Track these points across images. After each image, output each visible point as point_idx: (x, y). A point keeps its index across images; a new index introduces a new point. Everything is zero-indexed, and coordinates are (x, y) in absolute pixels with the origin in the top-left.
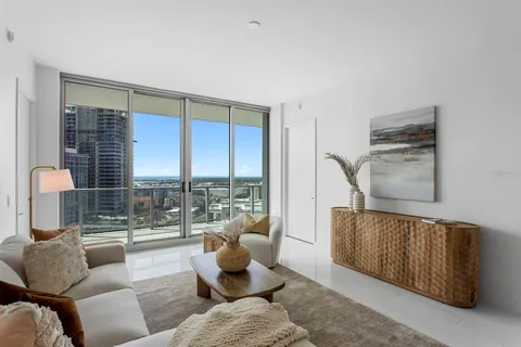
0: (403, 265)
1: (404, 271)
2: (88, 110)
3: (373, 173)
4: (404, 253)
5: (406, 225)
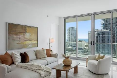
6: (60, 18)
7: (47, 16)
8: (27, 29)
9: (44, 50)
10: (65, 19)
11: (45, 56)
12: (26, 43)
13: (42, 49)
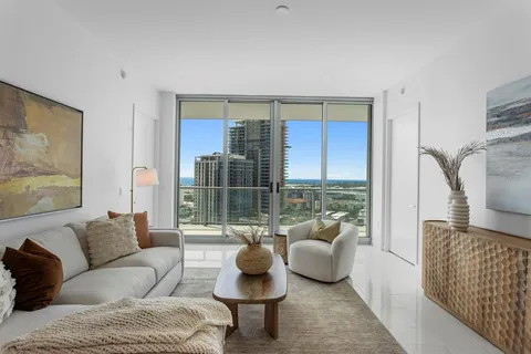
0: (516, 323)
1: (516, 332)
2: (254, 122)
3: (491, 173)
4: (518, 304)
5: (521, 258)
7: (123, 75)
9: (126, 221)
10: (180, 101)
11: (131, 246)
12: (24, 190)
13: (112, 215)
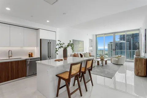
6: (93, 35)
8: (80, 42)
10: (96, 35)
11: (88, 56)
